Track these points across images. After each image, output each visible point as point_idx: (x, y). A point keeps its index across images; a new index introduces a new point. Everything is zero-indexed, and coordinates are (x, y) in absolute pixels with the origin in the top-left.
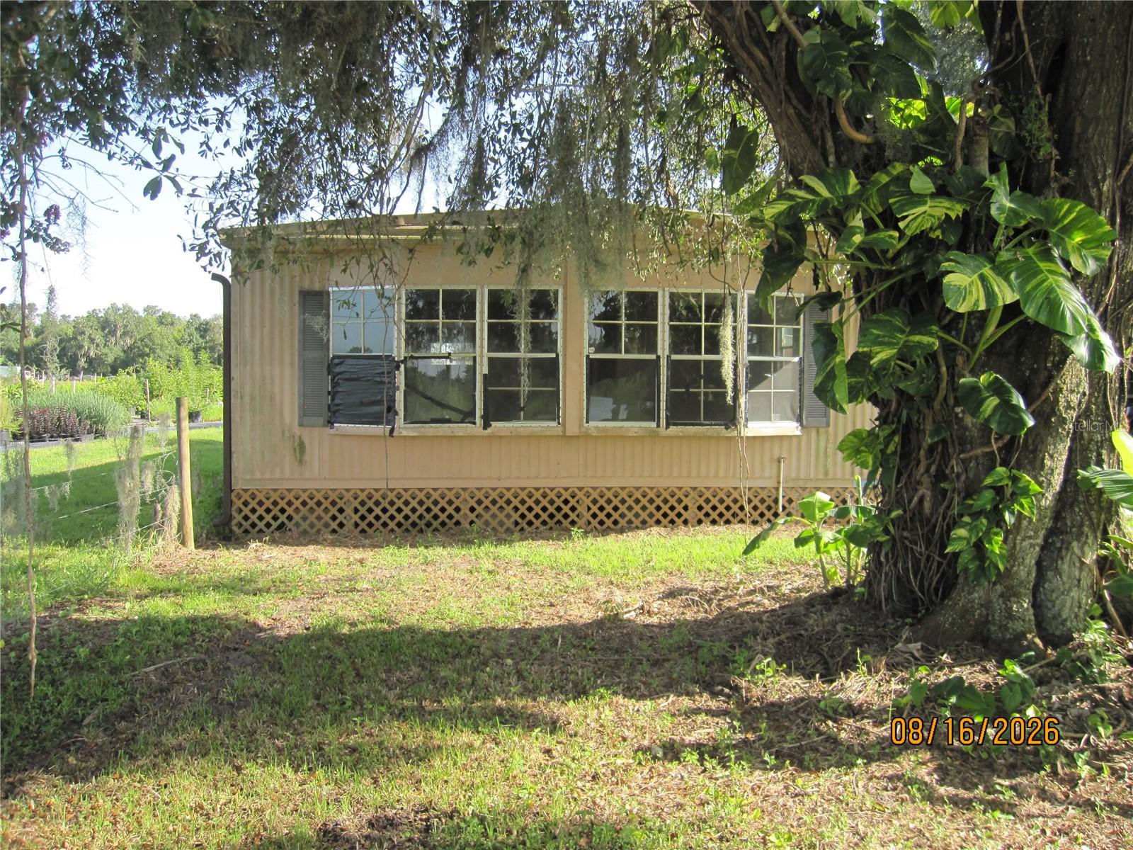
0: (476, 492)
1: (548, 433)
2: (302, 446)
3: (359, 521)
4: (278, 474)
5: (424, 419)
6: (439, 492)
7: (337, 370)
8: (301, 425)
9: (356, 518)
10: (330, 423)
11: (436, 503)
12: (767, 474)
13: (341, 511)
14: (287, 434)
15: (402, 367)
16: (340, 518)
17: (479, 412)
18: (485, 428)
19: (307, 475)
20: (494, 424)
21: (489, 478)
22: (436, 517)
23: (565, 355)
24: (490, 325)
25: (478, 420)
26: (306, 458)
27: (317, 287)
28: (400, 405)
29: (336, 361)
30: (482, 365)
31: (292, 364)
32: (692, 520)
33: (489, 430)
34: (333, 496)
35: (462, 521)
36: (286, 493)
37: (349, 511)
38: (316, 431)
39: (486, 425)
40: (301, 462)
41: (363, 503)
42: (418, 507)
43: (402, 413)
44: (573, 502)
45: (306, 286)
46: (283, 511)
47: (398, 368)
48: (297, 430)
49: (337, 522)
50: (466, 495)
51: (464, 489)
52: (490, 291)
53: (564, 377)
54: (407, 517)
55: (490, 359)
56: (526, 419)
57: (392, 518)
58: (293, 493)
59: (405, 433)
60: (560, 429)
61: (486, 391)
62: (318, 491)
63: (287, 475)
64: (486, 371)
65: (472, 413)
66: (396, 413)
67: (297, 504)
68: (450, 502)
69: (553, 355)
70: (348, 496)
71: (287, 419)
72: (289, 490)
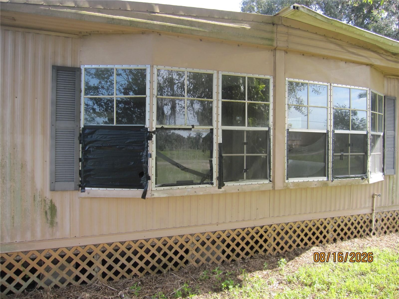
0: (201, 236)
1: (263, 189)
2: (53, 209)
3: (107, 271)
4: (28, 236)
5: (171, 181)
6: (173, 239)
7: (89, 138)
8: (53, 189)
9: (104, 269)
10: (82, 186)
11: (171, 248)
12: (367, 205)
13: (90, 264)
14: (38, 199)
15: (154, 136)
16: (90, 270)
17: (215, 174)
18: (220, 187)
19: (58, 235)
20: (226, 184)
21: (211, 224)
22: (171, 259)
23: (274, 129)
24: (223, 103)
25: (215, 181)
26: (58, 219)
27: (69, 63)
28: (152, 171)
29: (87, 131)
30: (217, 136)
31: (44, 133)
32: (331, 240)
33: (223, 189)
34: (83, 252)
35: (190, 260)
36: (37, 254)
37: (97, 263)
38: (67, 196)
39: (221, 185)
40: (52, 223)
41: (110, 256)
42: (156, 253)
43: (153, 178)
44: (265, 236)
45: (59, 63)
46: (33, 271)
47: (150, 138)
48: (48, 194)
49: (87, 274)
50: (193, 239)
51: (191, 235)
52: (223, 76)
53: (274, 145)
54: (147, 263)
55: (224, 131)
56: (248, 178)
57: (135, 265)
58: (44, 253)
59: (156, 195)
60: (271, 184)
61: (220, 157)
62: (69, 249)
63: (39, 236)
64: (220, 141)
65: (210, 176)
66: (149, 178)
67: (48, 263)
68: (182, 246)
69: (266, 129)
70: (97, 251)
71: (39, 185)
72: (40, 251)
